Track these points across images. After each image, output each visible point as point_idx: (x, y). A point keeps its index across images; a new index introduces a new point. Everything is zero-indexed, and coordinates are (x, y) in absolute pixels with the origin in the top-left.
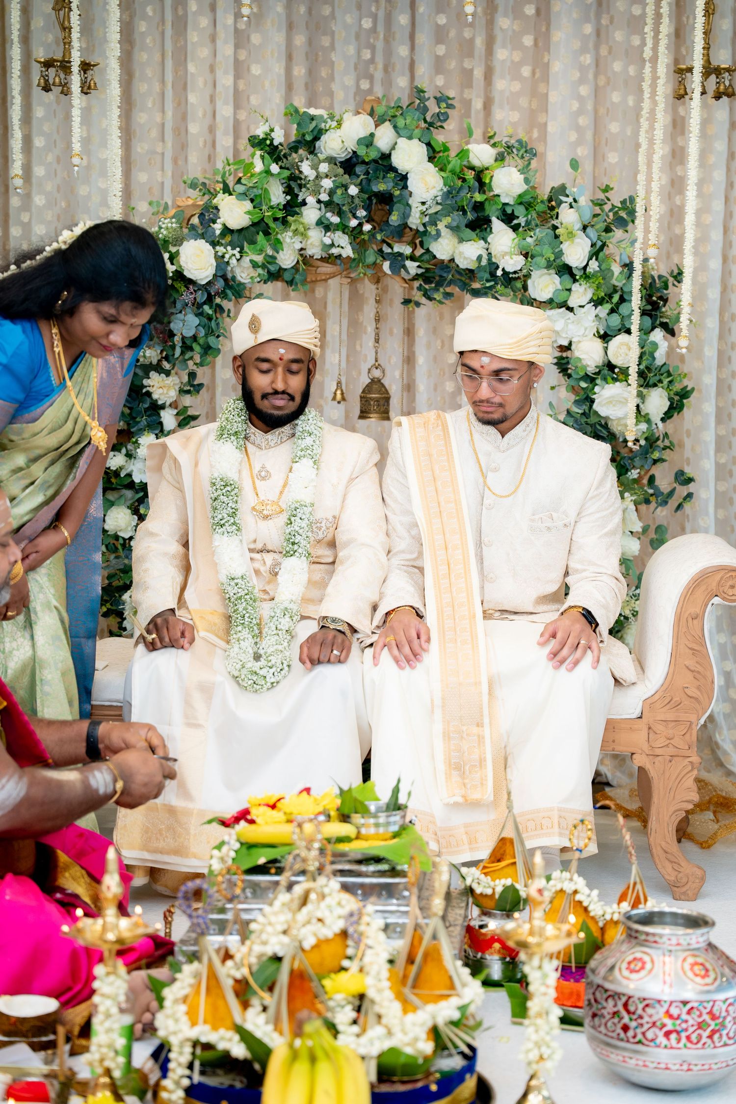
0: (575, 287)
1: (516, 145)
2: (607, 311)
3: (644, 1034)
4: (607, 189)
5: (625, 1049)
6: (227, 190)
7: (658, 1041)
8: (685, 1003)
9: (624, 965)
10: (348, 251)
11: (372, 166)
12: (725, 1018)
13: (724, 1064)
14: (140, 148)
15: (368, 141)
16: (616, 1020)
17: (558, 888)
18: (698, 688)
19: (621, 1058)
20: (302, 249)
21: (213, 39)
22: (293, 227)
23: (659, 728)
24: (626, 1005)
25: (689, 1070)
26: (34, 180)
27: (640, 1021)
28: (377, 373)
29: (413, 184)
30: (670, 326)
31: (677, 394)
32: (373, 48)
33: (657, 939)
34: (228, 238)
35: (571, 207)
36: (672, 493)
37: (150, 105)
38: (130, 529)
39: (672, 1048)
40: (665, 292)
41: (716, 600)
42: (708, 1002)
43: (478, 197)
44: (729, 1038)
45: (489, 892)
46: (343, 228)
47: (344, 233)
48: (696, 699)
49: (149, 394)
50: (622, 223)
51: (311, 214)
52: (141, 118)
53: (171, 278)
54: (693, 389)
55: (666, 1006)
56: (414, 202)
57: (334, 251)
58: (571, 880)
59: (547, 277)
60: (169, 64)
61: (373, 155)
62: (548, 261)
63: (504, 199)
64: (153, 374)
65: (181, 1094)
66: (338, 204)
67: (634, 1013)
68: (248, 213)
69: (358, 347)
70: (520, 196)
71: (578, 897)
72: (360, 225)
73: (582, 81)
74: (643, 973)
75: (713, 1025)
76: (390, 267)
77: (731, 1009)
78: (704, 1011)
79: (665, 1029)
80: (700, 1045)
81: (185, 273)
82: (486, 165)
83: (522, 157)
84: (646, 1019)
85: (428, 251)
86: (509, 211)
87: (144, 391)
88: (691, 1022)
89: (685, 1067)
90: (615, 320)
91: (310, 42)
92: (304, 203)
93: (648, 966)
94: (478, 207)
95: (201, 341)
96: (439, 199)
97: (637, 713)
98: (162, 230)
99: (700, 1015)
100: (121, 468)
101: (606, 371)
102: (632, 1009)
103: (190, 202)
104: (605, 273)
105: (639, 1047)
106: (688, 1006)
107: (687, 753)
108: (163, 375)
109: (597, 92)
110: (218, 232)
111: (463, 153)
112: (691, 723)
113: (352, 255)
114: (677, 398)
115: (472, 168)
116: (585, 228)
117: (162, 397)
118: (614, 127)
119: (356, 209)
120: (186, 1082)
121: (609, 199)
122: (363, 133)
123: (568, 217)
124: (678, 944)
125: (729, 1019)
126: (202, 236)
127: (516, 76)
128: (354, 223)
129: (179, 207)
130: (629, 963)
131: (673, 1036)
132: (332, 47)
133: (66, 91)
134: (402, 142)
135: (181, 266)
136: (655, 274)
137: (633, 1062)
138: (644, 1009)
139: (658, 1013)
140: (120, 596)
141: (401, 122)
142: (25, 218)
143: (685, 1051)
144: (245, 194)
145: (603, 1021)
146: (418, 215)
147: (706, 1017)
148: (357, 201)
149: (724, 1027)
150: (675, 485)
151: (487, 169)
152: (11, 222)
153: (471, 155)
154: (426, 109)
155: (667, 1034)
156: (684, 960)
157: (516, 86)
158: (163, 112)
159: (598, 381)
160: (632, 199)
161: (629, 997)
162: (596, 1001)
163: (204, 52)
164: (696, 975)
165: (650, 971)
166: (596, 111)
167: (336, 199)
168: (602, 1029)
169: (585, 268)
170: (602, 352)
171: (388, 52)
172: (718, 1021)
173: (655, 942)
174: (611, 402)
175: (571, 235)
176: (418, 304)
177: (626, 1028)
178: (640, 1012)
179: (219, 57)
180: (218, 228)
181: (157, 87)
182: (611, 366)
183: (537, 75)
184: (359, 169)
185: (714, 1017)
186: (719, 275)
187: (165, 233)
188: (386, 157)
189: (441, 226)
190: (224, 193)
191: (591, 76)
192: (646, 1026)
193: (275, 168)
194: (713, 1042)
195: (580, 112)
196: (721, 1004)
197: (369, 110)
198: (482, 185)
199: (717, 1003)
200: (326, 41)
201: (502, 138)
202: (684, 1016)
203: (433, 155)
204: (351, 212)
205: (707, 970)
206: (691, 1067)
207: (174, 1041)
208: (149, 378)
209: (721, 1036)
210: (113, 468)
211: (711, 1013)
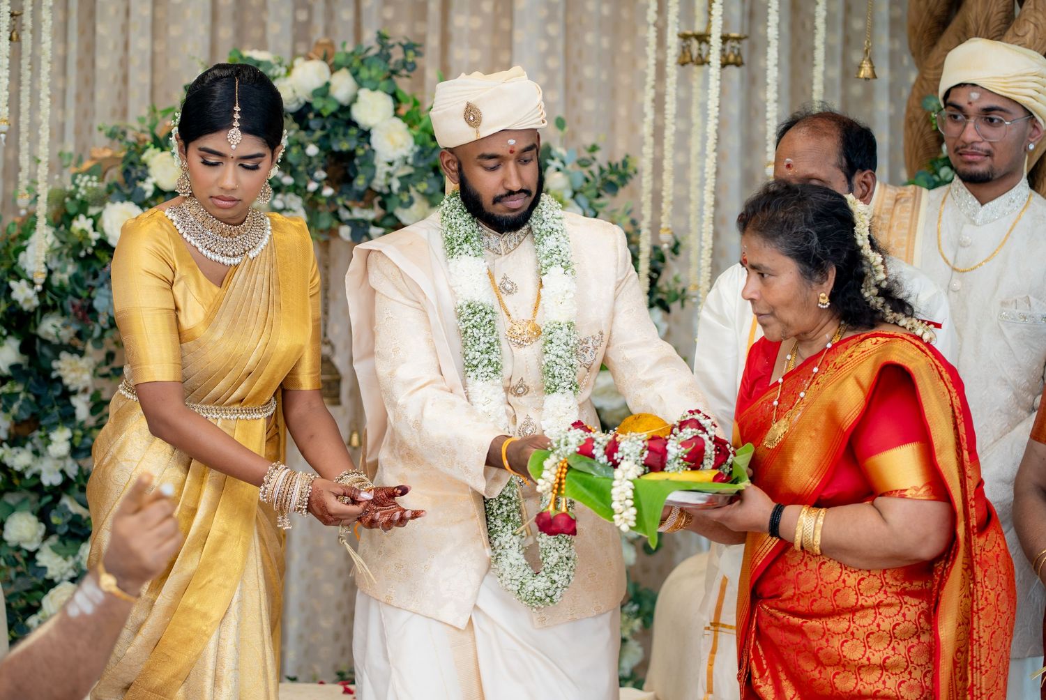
4: (593, 149)
6: (157, 143)
11: (332, 120)
15: (324, 91)
28: (326, 350)
29: (377, 141)
30: (667, 303)
34: (160, 199)
35: (558, 170)
38: (35, 539)
40: (659, 264)
46: (297, 189)
47: (297, 195)
49: (59, 379)
50: (612, 187)
53: (94, 248)
56: (379, 163)
61: (332, 108)
64: (64, 356)
66: (291, 164)
72: (320, 189)
76: (352, 234)
81: (110, 242)
85: (391, 215)
87: (54, 375)
96: (410, 160)
98: (80, 190)
100: (27, 468)
103: (108, 153)
108: (76, 357)
110: (149, 194)
116: (575, 194)
117: (74, 382)
119: (314, 170)
121: (594, 159)
122: (317, 83)
123: (556, 182)
126: (129, 198)
128: (313, 186)
129: (93, 159)
134: (364, 94)
135: (103, 233)
140: (24, 620)
141: (364, 74)
146: (383, 176)
148: (315, 162)
154: (387, 58)
167: (290, 159)
180: (148, 187)
184: (314, 123)
187: (84, 192)
188: (345, 109)
189: (414, 192)
190: (155, 147)
197: (322, 54)
203: (400, 107)
204: (308, 174)
208: (58, 359)
210: (17, 468)
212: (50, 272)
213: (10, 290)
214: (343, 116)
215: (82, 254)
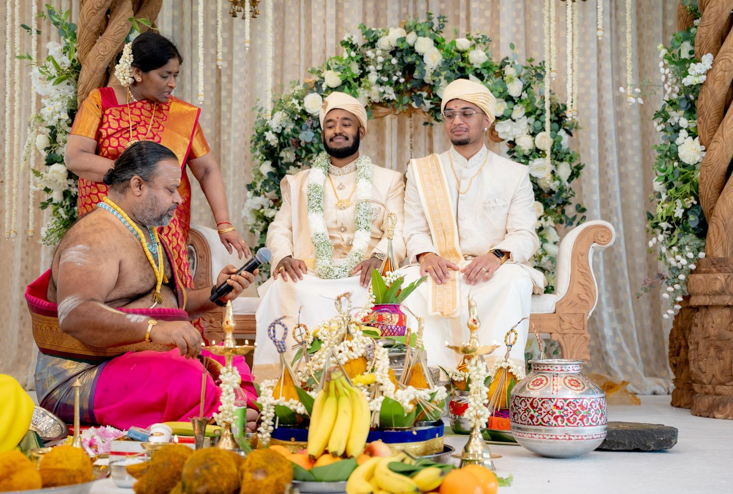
0: (516, 107)
1: (481, 37)
2: (534, 120)
3: (542, 419)
4: (531, 60)
5: (532, 430)
6: (329, 68)
7: (550, 423)
8: (565, 400)
9: (531, 383)
10: (393, 96)
11: (405, 51)
12: (590, 410)
13: (591, 437)
14: (288, 63)
15: (403, 40)
16: (526, 414)
17: (499, 367)
18: (587, 294)
19: (530, 436)
20: (369, 98)
21: (325, 7)
22: (363, 85)
23: (565, 318)
24: (531, 404)
25: (570, 439)
26: (234, 82)
27: (540, 412)
29: (426, 59)
30: (569, 130)
31: (575, 167)
32: (408, 7)
33: (550, 368)
34: (329, 91)
35: (511, 66)
36: (574, 218)
37: (293, 40)
39: (559, 426)
41: (595, 245)
42: (579, 399)
43: (462, 65)
44: (593, 421)
45: (462, 379)
46: (391, 85)
47: (391, 87)
48: (586, 301)
50: (540, 76)
51: (373, 77)
52: (289, 48)
53: (299, 114)
54: (584, 165)
55: (555, 402)
56: (427, 68)
57: (385, 96)
58: (506, 361)
59: (500, 104)
60: (303, 20)
61: (404, 46)
62: (500, 93)
63: (476, 66)
64: (292, 168)
65: (269, 435)
66: (387, 71)
67: (536, 408)
68: (339, 76)
69: (403, 159)
70: (484, 64)
71: (510, 371)
72: (399, 79)
73: (518, 16)
74: (541, 386)
75: (583, 413)
76: (416, 104)
77: (593, 404)
78: (577, 405)
79: (554, 415)
80: (575, 424)
81: (307, 111)
82: (466, 49)
83: (485, 43)
84: (543, 410)
85: (435, 94)
86: (478, 71)
88: (570, 410)
89: (567, 437)
90: (538, 124)
91: (376, 6)
92: (369, 72)
93: (545, 382)
94: (462, 70)
95: (316, 146)
96: (441, 64)
97: (553, 311)
99: (575, 406)
101: (535, 153)
102: (535, 405)
103: (311, 80)
104: (532, 100)
105: (540, 427)
106: (568, 401)
107: (582, 332)
108: (297, 168)
109: (526, 23)
110: (324, 89)
111: (453, 43)
112: (584, 314)
113: (395, 98)
114: (576, 170)
115: (458, 51)
116: (519, 77)
118: (535, 39)
119: (395, 72)
120: (271, 428)
121: (532, 65)
122: (400, 36)
123: (509, 71)
124: (562, 370)
125: (592, 410)
126: (317, 92)
127: (482, 16)
128: (395, 78)
130: (533, 382)
131: (559, 419)
132: (386, 8)
133: (244, 18)
134: (421, 39)
135: (305, 107)
136: (560, 103)
137: (537, 436)
138: (542, 405)
139: (550, 406)
141: (419, 30)
142: (229, 101)
143: (566, 428)
144: (338, 69)
145: (519, 416)
146: (430, 75)
147: (578, 408)
148: (396, 67)
149: (590, 414)
150: (576, 213)
151: (466, 51)
152: (222, 103)
153: (457, 44)
154: (433, 24)
155: (556, 418)
156: (566, 378)
157: (483, 21)
158: (300, 44)
159: (531, 158)
160: (544, 62)
161: (534, 399)
162: (515, 405)
163: (320, 13)
164: (572, 385)
165: (545, 384)
166: (526, 33)
167: (385, 67)
168: (519, 421)
169: (520, 97)
170: (532, 143)
171: (415, 9)
172: (585, 411)
173: (549, 370)
174: (537, 169)
175: (511, 79)
176: (432, 125)
177: (532, 417)
178: (540, 406)
179: (328, 15)
180: (324, 87)
181: (297, 32)
182: (538, 150)
183: (494, 16)
184: (398, 54)
186: (596, 112)
187: (297, 92)
188: (412, 47)
189: (442, 78)
190: (327, 70)
191: (522, 14)
192: (543, 414)
193: (353, 54)
194: (583, 423)
195: (517, 32)
197: (403, 26)
198: (463, 59)
199: (585, 400)
200: (382, 6)
201: (474, 35)
202: (565, 407)
203: (437, 43)
204: (393, 73)
205: (579, 383)
206: (571, 437)
207: (264, 405)
208: (289, 169)
209: (588, 419)
210: (270, 217)
211: (581, 405)
212: (283, 129)
213: (265, 137)
214: (411, 50)
215: (296, 118)
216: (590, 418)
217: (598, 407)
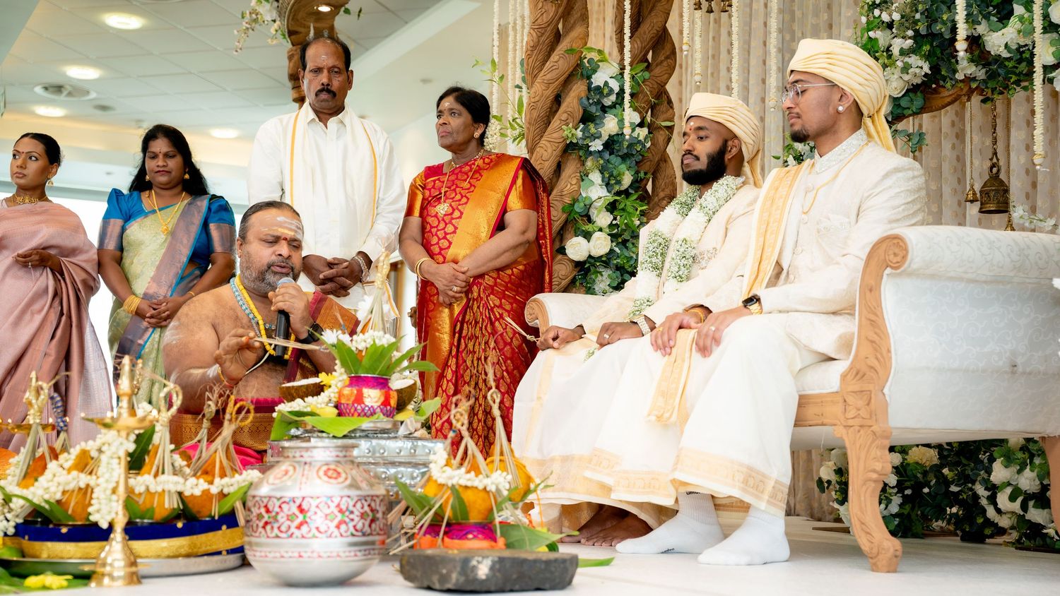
12: (277, 513)
13: (278, 555)
23: (850, 399)
41: (888, 271)
42: (265, 497)
44: (281, 532)
48: (874, 369)
77: (284, 506)
97: (838, 387)
99: (259, 508)
107: (870, 422)
112: (871, 393)
125: (281, 514)
147: (263, 510)
149: (277, 521)
172: (270, 515)
185: (268, 511)
196: (275, 500)
199: (273, 499)
209: (272, 528)
211: (266, 506)
216: (276, 525)
217: (295, 509)
